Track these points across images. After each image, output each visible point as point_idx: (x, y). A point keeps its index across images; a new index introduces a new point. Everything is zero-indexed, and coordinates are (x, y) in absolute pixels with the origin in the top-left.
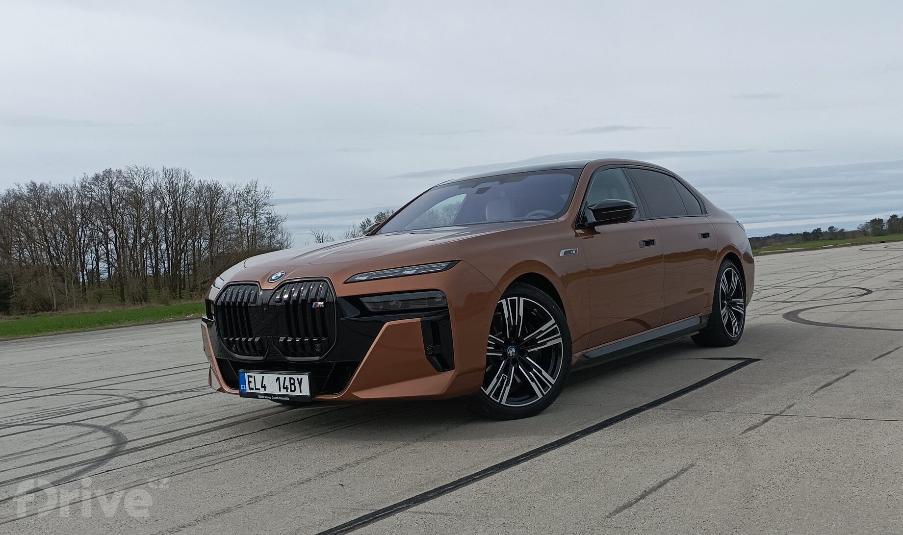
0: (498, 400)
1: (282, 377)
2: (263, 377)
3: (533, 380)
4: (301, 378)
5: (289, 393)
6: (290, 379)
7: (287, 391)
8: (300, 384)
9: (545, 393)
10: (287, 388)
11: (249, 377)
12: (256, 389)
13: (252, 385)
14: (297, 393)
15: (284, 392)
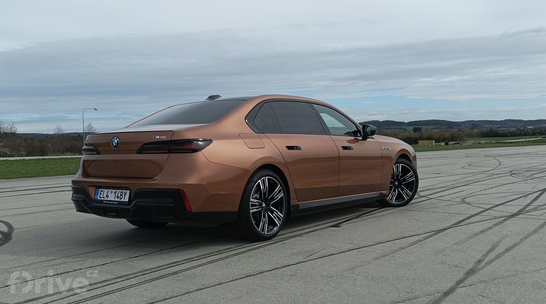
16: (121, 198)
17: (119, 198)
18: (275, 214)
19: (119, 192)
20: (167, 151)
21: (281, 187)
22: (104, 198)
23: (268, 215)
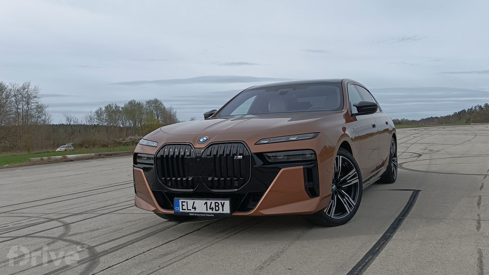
0: (329, 215)
1: (209, 202)
2: (194, 202)
3: (345, 203)
4: (224, 203)
5: (214, 211)
6: (215, 203)
7: (212, 210)
8: (223, 206)
9: (351, 211)
10: (212, 209)
11: (182, 202)
12: (188, 210)
13: (184, 208)
14: (220, 211)
15: (210, 211)
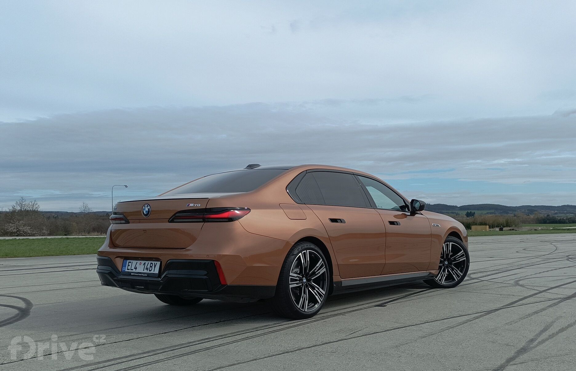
16: (151, 269)
17: (148, 270)
18: (317, 291)
19: (148, 263)
20: (201, 220)
21: (323, 262)
22: (132, 270)
23: (309, 291)
